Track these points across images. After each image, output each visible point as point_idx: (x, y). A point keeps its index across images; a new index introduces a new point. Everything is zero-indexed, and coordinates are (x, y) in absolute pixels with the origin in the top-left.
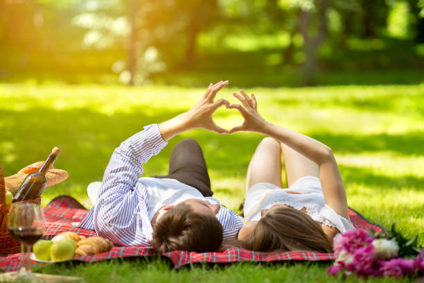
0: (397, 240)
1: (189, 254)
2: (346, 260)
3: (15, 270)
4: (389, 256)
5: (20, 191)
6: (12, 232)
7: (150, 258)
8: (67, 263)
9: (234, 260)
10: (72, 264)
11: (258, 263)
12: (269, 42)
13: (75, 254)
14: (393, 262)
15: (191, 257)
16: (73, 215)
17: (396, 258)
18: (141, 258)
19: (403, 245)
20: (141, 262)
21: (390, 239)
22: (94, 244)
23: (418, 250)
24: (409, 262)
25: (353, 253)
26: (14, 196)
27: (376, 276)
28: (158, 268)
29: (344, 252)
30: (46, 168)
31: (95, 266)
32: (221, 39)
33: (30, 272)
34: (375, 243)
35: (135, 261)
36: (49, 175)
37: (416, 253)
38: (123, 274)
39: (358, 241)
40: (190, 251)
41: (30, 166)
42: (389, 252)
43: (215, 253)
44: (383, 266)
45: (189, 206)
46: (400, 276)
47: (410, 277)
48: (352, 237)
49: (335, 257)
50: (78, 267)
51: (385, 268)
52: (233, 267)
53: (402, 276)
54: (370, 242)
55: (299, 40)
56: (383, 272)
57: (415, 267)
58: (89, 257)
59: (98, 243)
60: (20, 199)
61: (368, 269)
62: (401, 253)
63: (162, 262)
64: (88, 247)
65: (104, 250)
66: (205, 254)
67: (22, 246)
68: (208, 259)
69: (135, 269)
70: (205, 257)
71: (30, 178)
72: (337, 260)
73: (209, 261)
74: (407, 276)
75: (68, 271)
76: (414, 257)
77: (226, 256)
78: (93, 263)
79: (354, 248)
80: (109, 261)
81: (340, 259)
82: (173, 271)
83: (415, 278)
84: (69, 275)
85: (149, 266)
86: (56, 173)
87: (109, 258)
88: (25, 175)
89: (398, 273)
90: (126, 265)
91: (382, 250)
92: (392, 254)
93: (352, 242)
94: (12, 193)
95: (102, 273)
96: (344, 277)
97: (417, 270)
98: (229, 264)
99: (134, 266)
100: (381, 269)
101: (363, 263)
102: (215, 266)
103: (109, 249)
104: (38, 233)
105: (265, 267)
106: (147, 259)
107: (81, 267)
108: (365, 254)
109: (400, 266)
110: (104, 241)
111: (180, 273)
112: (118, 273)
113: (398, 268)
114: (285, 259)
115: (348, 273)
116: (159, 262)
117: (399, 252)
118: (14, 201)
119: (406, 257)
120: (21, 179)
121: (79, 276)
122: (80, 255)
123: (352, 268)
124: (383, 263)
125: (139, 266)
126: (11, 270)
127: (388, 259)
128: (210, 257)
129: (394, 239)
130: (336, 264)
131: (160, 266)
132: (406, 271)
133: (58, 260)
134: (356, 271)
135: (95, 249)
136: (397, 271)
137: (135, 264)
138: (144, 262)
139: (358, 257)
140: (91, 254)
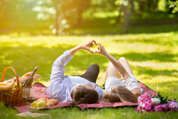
0: (160, 98)
1: (86, 105)
2: (142, 105)
3: (25, 112)
4: (157, 104)
5: (24, 83)
6: (24, 99)
7: (73, 107)
8: (43, 109)
9: (103, 107)
10: (45, 109)
11: (111, 107)
12: (111, 14)
13: (45, 105)
14: (159, 106)
15: (87, 106)
16: (42, 90)
17: (160, 104)
18: (70, 107)
19: (162, 100)
20: (70, 108)
21: (157, 98)
22: (52, 102)
23: (168, 101)
24: (164, 106)
25: (145, 103)
26: (22, 85)
27: (153, 111)
28: (76, 110)
29: (141, 103)
30: (33, 74)
31: (53, 110)
32: (91, 14)
33: (31, 113)
34: (152, 99)
35: (68, 108)
36: (34, 77)
37: (167, 103)
38: (64, 113)
39: (146, 99)
40: (86, 103)
41: (27, 73)
42: (157, 102)
43: (95, 104)
44: (155, 108)
45: (85, 87)
46: (161, 111)
47: (165, 111)
48: (144, 97)
49: (138, 104)
50: (47, 111)
51: (156, 108)
52: (102, 109)
53: (162, 111)
54: (150, 99)
55: (122, 14)
56: (155, 110)
57: (166, 108)
58: (51, 107)
59: (53, 101)
60: (24, 86)
61: (150, 109)
62: (162, 103)
63: (77, 108)
64: (50, 103)
65: (56, 104)
66: (92, 104)
67: (28, 103)
68: (93, 106)
69: (67, 111)
70: (92, 106)
71: (27, 78)
72: (139, 106)
73: (94, 107)
74: (164, 111)
75: (44, 112)
76: (166, 104)
77: (99, 105)
78: (53, 109)
79: (145, 101)
80: (58, 108)
81: (140, 105)
82: (81, 111)
83: (166, 112)
84: (44, 113)
85: (73, 109)
86: (37, 76)
87: (58, 107)
88: (26, 77)
89: (160, 110)
90: (64, 110)
91: (154, 102)
92: (158, 103)
93: (144, 99)
94: (21, 84)
95: (56, 112)
96: (142, 112)
97: (167, 109)
98: (101, 108)
99: (67, 110)
100: (154, 109)
101: (148, 107)
102: (96, 109)
103: (57, 103)
104: (33, 99)
105: (114, 109)
106: (71, 107)
107: (49, 110)
108: (149, 104)
109: (161, 107)
110: (56, 101)
111: (84, 112)
112: (62, 112)
113: (160, 108)
114: (120, 106)
115: (143, 110)
116: (76, 108)
117: (161, 102)
118: (22, 87)
119: (163, 104)
120: (24, 79)
121: (48, 114)
122: (48, 106)
123: (144, 108)
124: (155, 106)
125: (69, 109)
126: (23, 112)
127: (157, 105)
128: (94, 106)
129: (159, 98)
130: (139, 107)
131: (76, 109)
132: (163, 109)
133: (40, 108)
134: (146, 110)
135: (53, 104)
136: (160, 109)
137: (68, 109)
138: (71, 108)
139: (146, 105)
140: (51, 105)
